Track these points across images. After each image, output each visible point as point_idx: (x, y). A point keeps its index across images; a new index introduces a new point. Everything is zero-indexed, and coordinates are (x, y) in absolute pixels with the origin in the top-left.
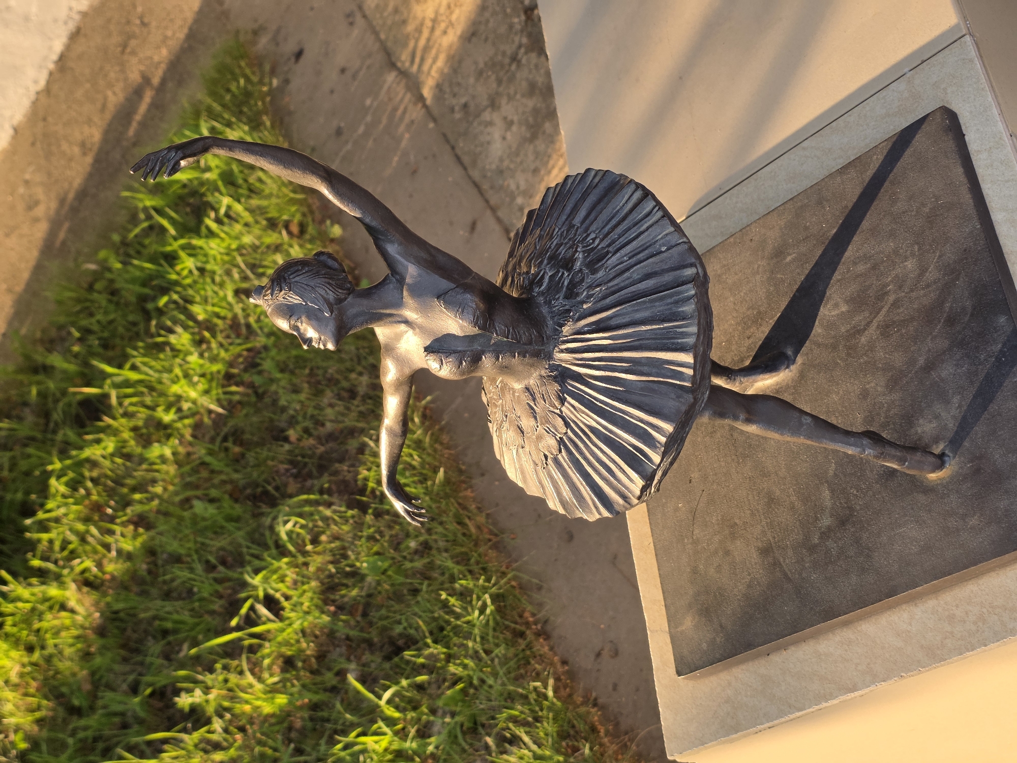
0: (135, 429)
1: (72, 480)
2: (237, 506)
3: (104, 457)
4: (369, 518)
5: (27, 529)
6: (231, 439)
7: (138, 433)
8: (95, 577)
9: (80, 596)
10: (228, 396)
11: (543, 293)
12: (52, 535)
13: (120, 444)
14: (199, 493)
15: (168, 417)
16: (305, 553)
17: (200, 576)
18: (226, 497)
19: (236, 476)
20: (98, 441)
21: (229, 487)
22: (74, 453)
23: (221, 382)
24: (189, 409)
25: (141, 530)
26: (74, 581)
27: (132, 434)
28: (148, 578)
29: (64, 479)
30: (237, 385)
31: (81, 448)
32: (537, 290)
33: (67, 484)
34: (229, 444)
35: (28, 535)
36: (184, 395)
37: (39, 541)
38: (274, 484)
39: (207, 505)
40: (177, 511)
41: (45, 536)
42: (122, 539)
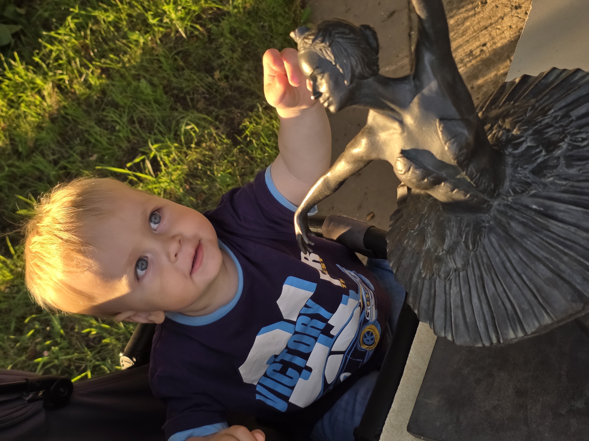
0: (130, 15)
1: (80, 23)
2: (165, 97)
3: (104, 21)
4: (235, 150)
5: (41, 36)
6: (181, 55)
7: (131, 19)
8: (66, 87)
9: (52, 92)
10: (192, 29)
11: (514, 156)
12: (54, 48)
13: (116, 20)
14: (147, 76)
15: (152, 21)
16: (189, 148)
17: (124, 123)
18: (161, 87)
19: (173, 79)
20: (106, 11)
21: (165, 82)
22: (89, 9)
23: (192, 18)
24: (167, 23)
25: (104, 76)
26: (53, 82)
27: (127, 18)
28: (94, 106)
29: (76, 21)
30: (201, 25)
31: (94, 9)
32: (510, 150)
33: (76, 24)
34: (178, 58)
35: (40, 40)
36: (168, 13)
37: (45, 47)
38: (192, 96)
39: (149, 85)
40: (130, 78)
41: (49, 46)
42: (91, 75)
